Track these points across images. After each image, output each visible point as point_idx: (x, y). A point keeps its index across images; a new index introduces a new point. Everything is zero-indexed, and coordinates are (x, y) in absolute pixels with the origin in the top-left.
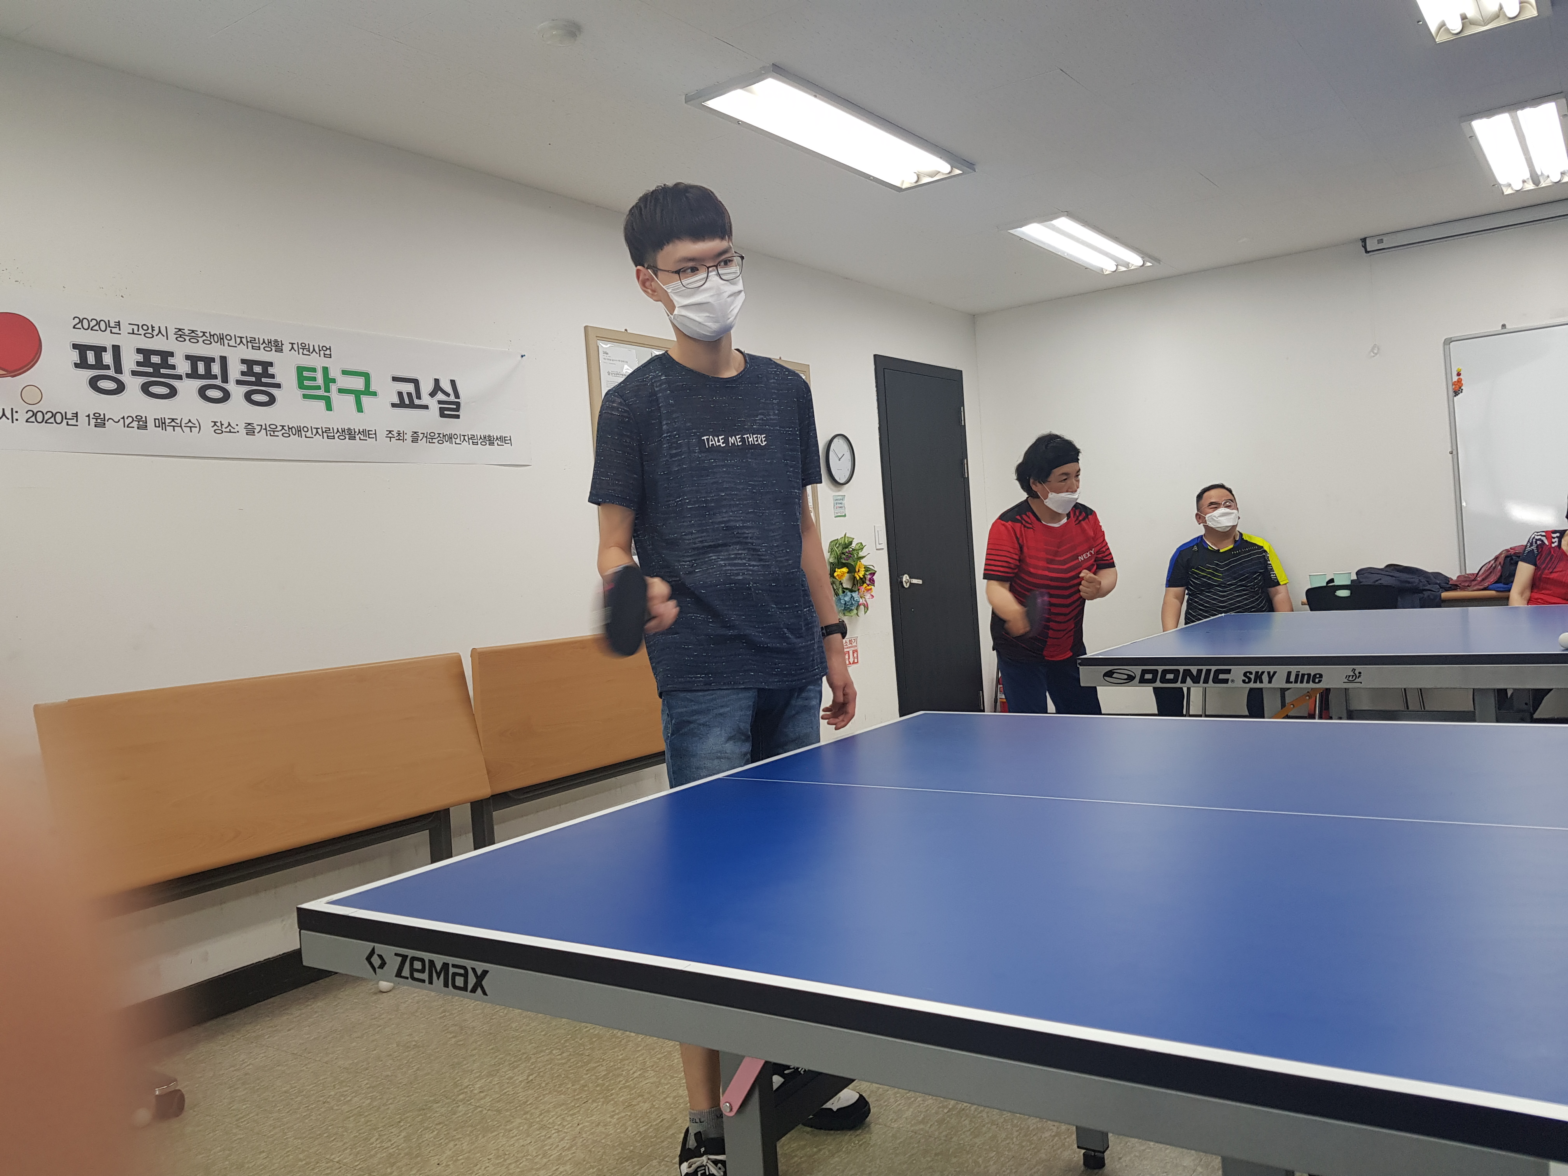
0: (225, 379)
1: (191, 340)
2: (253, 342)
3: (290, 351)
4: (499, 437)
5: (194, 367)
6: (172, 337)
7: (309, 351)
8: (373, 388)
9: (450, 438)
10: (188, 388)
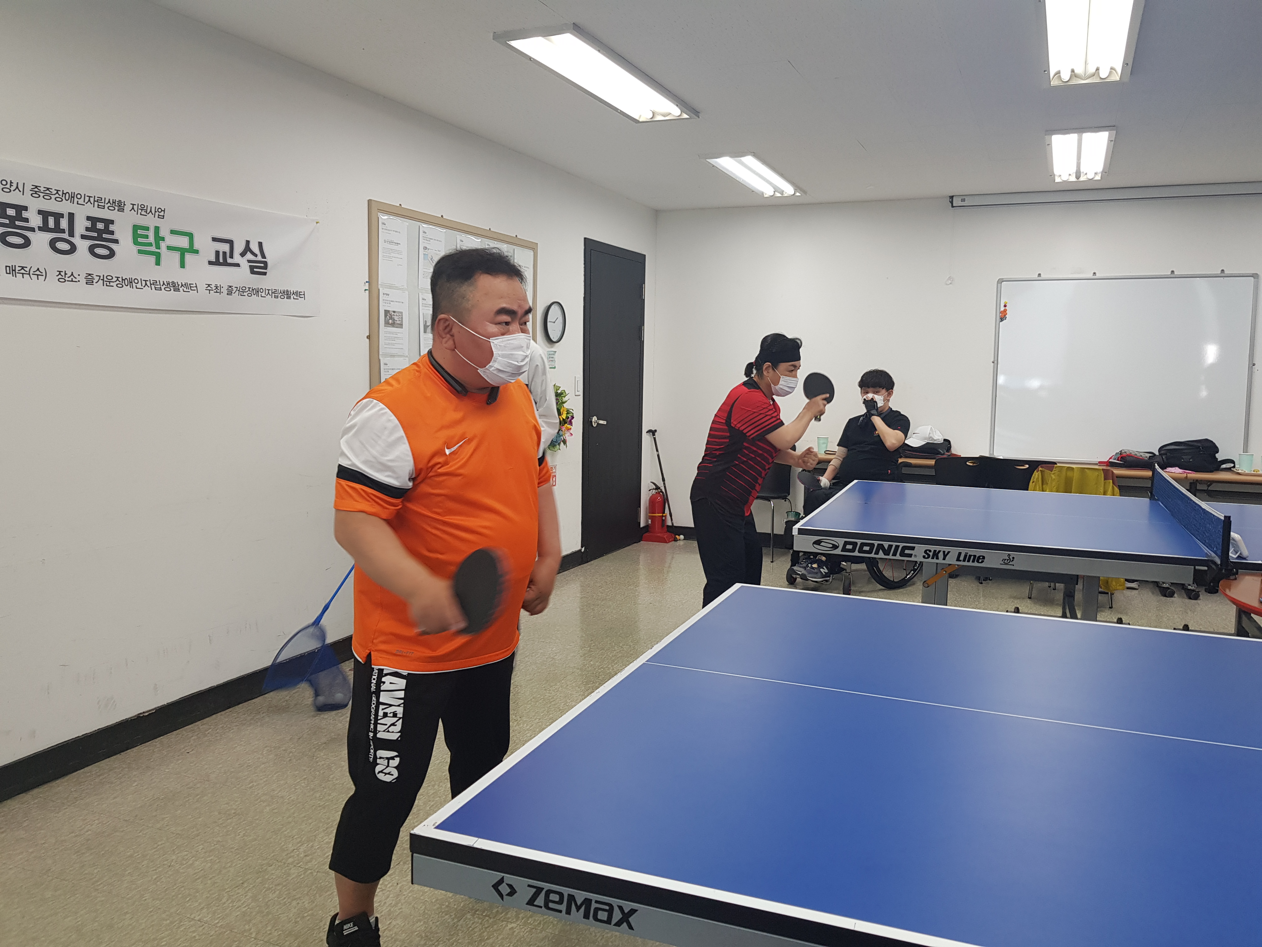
0: (72, 234)
1: (45, 197)
2: (99, 202)
3: (130, 211)
4: (295, 292)
5: (45, 221)
6: (28, 192)
7: (146, 212)
8: (196, 246)
9: (257, 292)
10: (40, 240)
